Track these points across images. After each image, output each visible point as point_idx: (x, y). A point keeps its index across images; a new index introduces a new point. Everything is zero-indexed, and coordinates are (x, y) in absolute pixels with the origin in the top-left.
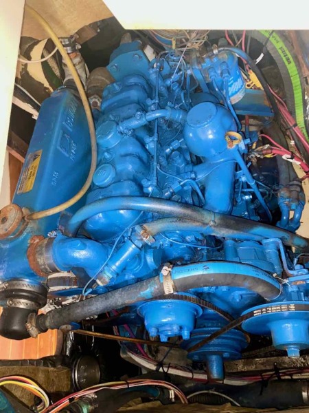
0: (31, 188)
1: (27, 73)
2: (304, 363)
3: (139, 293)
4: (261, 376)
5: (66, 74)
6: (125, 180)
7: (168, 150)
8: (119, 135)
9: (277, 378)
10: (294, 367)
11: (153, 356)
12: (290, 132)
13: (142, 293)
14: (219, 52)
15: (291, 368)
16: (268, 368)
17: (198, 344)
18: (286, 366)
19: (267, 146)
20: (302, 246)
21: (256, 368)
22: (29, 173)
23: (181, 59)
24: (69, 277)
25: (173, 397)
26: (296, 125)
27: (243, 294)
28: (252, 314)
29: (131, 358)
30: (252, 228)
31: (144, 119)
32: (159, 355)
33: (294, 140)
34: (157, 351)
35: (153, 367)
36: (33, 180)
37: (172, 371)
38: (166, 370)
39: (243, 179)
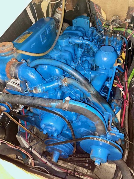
0: (21, 42)
1: (41, 5)
2: (86, 173)
3: (50, 103)
4: (68, 170)
5: (55, 15)
6: (63, 59)
7: (84, 59)
8: (68, 42)
9: (73, 174)
10: (82, 173)
11: (30, 142)
12: (124, 83)
13: (52, 103)
14: (119, 36)
15: (80, 172)
16: (72, 168)
17: (54, 144)
18: (79, 171)
19: (117, 81)
20: (116, 123)
21: (67, 166)
22: (23, 37)
23: (103, 31)
24: (16, 88)
25: (30, 162)
26: (127, 81)
27: (85, 130)
28: (89, 138)
29: (20, 139)
30: (105, 103)
31: (82, 41)
32: (32, 143)
33: (124, 86)
34: (32, 141)
35: (27, 146)
36: (24, 40)
37: (34, 152)
38: (32, 150)
39: (108, 85)
